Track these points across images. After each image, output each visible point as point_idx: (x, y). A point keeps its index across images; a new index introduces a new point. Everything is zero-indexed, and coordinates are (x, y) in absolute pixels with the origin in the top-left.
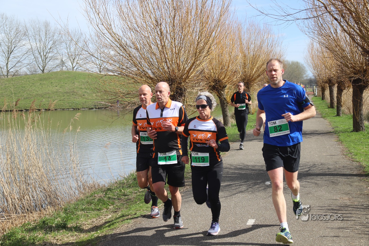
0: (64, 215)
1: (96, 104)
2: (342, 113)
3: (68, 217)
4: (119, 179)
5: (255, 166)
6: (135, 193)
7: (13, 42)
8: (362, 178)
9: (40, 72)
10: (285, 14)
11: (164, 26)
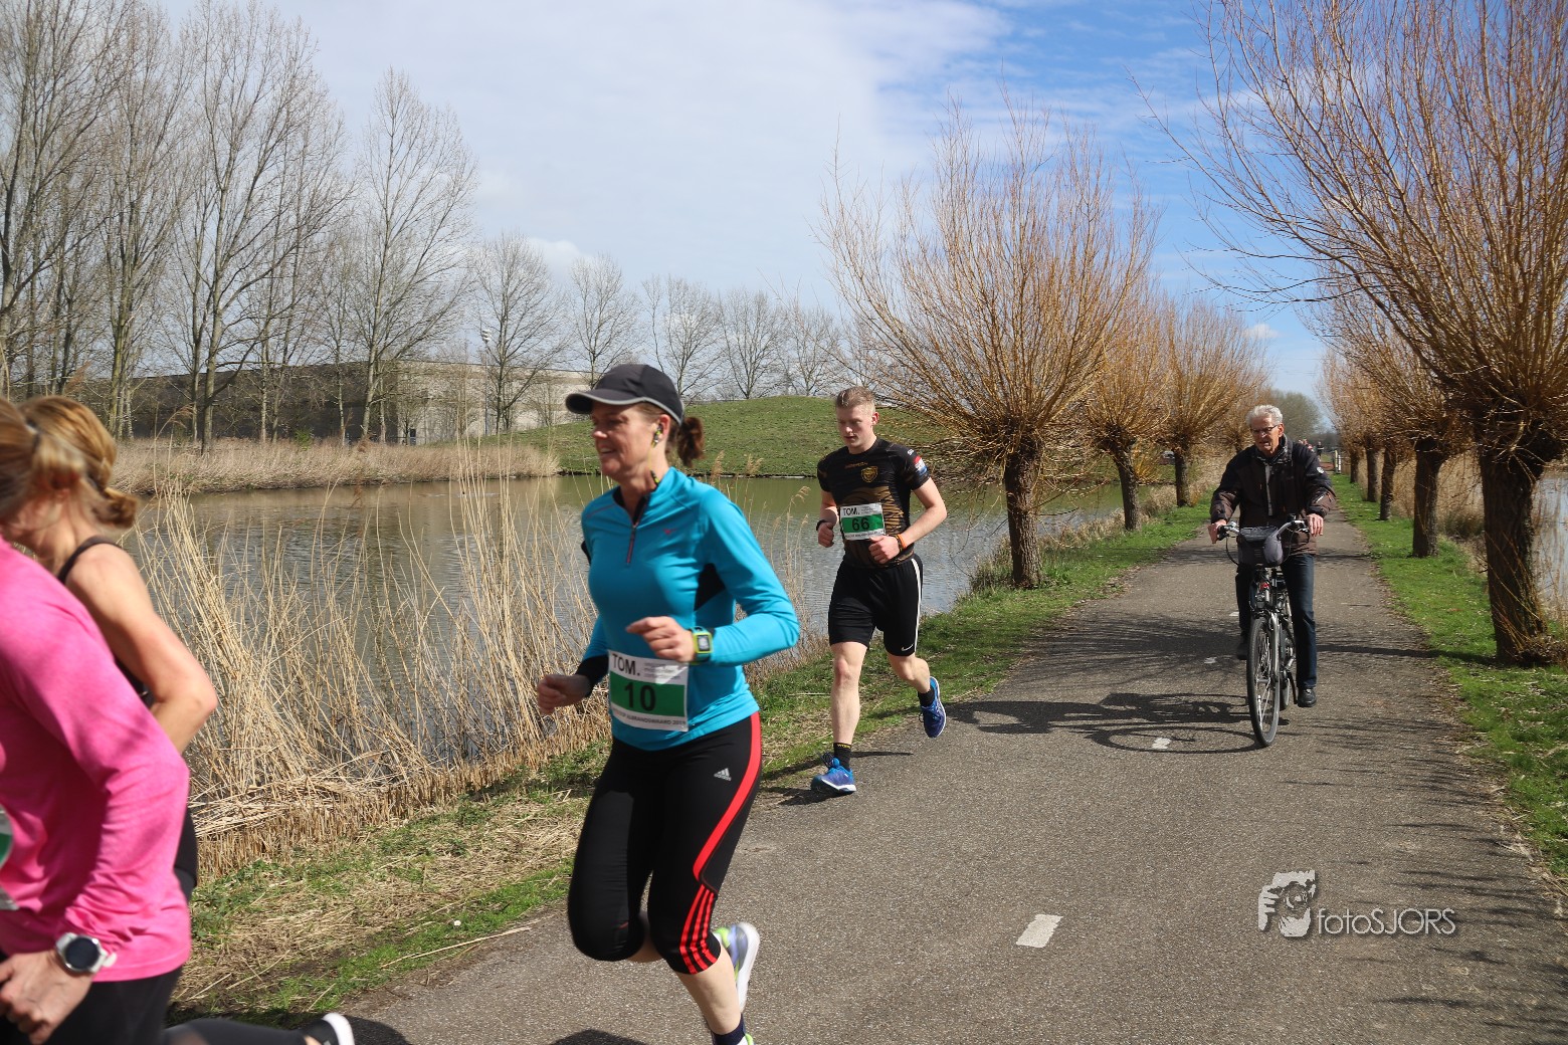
2: (1392, 514)
8: (1418, 660)
9: (741, 397)
10: (1267, 289)
11: (1000, 304)
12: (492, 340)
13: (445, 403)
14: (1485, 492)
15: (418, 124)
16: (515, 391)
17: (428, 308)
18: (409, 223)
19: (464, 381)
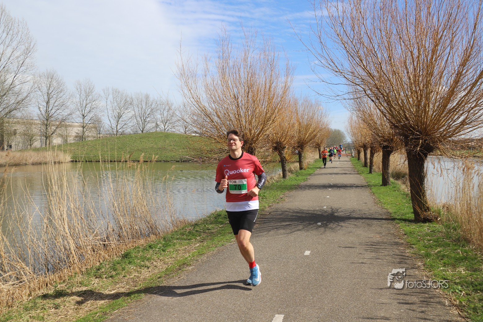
0: (164, 242)
1: (182, 158)
2: (374, 171)
3: (167, 244)
4: (203, 217)
5: (309, 210)
6: (216, 228)
7: (122, 109)
8: (389, 221)
9: (140, 132)
11: (240, 99)
12: (43, 110)
13: (25, 134)
14: (409, 164)
15: (10, 25)
16: (53, 130)
17: (16, 98)
18: (7, 64)
19: (32, 127)
